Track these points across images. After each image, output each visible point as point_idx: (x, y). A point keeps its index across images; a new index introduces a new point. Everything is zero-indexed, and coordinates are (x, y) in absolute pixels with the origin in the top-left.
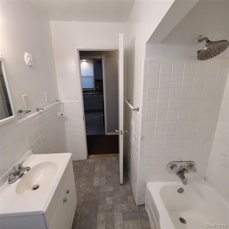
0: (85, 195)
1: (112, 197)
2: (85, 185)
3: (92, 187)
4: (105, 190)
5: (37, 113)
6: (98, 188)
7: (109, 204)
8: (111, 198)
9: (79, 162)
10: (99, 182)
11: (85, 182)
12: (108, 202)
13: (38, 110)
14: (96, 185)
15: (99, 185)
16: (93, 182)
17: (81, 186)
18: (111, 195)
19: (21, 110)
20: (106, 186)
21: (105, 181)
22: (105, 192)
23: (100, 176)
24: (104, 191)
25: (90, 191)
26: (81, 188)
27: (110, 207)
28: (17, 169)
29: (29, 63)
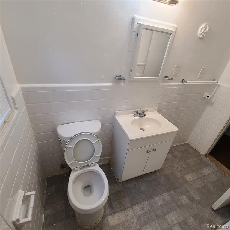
0: (172, 173)
1: (190, 201)
2: (179, 168)
3: (182, 176)
4: (190, 191)
5: (181, 83)
6: (187, 182)
7: (181, 201)
8: (188, 201)
9: (195, 151)
10: (192, 180)
11: (182, 167)
12: (182, 199)
13: (183, 81)
14: (188, 179)
15: (190, 182)
16: (187, 174)
17: (175, 165)
18: (192, 200)
19: (168, 76)
20: (196, 190)
21: (199, 186)
22: (188, 191)
23: (200, 178)
24: (189, 189)
25: (178, 176)
26: (174, 166)
27: (179, 203)
28: (141, 112)
29: (201, 34)
